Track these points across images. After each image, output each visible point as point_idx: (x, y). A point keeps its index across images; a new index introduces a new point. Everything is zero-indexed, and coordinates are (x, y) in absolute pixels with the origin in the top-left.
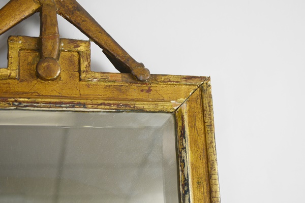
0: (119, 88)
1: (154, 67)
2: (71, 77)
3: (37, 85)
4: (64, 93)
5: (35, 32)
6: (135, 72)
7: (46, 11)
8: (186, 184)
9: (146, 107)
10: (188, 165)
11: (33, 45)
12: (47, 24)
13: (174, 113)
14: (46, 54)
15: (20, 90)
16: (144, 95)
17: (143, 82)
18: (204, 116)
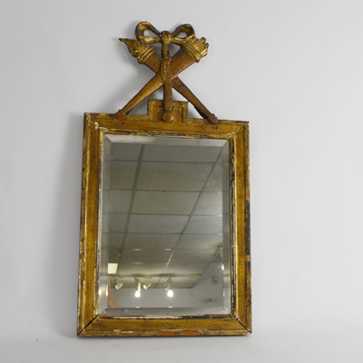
0: (202, 127)
1: (219, 116)
2: (178, 120)
3: (162, 124)
4: (175, 128)
5: (160, 96)
6: (210, 118)
7: (167, 87)
8: (233, 175)
9: (215, 136)
10: (235, 166)
11: (160, 104)
12: (167, 93)
13: (229, 140)
14: (166, 109)
15: (153, 126)
16: (214, 131)
17: (214, 124)
18: (245, 151)
